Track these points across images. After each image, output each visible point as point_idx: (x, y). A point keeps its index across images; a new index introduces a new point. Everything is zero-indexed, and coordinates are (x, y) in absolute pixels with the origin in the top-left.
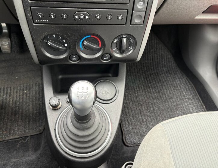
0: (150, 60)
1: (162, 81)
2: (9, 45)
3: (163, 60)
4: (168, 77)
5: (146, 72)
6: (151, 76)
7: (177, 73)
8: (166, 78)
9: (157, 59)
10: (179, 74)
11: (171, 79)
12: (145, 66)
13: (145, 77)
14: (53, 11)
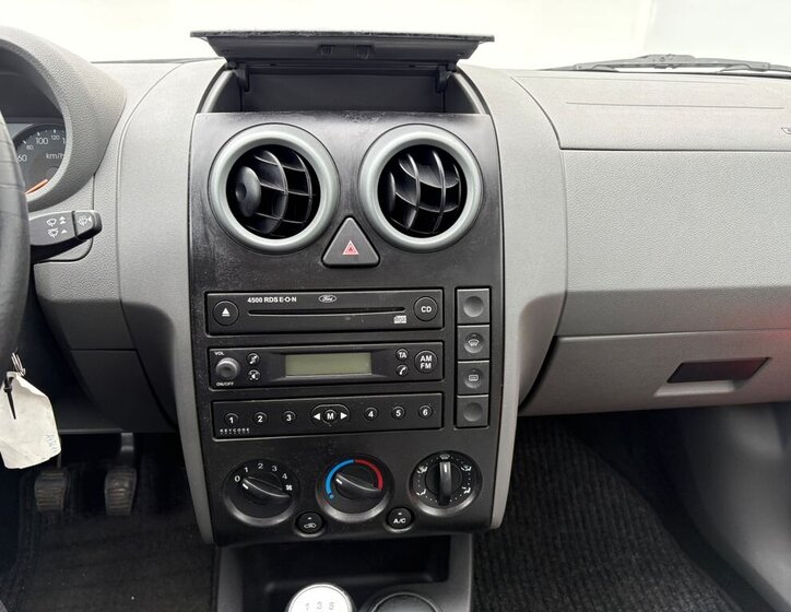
0: (577, 525)
1: (627, 604)
2: (130, 489)
3: (622, 523)
4: (649, 586)
5: (566, 569)
6: (585, 585)
7: (682, 571)
8: (643, 592)
9: (600, 519)
10: (691, 576)
11: (659, 594)
12: (560, 546)
13: (564, 589)
14: (261, 408)
